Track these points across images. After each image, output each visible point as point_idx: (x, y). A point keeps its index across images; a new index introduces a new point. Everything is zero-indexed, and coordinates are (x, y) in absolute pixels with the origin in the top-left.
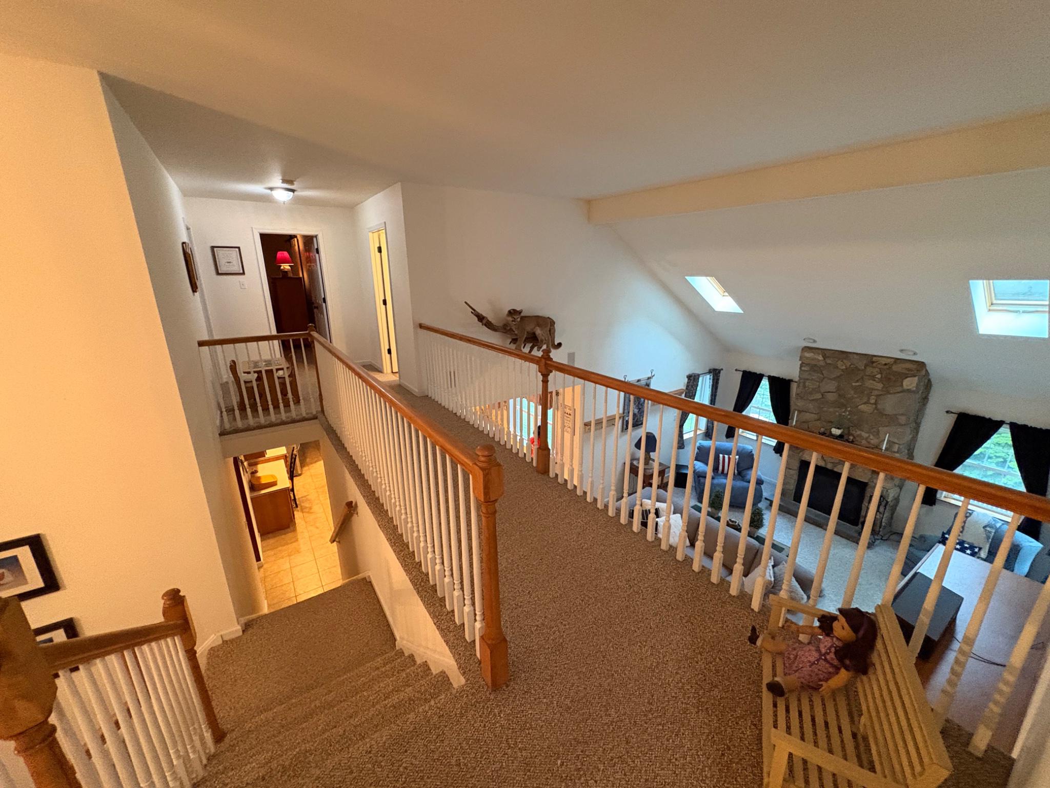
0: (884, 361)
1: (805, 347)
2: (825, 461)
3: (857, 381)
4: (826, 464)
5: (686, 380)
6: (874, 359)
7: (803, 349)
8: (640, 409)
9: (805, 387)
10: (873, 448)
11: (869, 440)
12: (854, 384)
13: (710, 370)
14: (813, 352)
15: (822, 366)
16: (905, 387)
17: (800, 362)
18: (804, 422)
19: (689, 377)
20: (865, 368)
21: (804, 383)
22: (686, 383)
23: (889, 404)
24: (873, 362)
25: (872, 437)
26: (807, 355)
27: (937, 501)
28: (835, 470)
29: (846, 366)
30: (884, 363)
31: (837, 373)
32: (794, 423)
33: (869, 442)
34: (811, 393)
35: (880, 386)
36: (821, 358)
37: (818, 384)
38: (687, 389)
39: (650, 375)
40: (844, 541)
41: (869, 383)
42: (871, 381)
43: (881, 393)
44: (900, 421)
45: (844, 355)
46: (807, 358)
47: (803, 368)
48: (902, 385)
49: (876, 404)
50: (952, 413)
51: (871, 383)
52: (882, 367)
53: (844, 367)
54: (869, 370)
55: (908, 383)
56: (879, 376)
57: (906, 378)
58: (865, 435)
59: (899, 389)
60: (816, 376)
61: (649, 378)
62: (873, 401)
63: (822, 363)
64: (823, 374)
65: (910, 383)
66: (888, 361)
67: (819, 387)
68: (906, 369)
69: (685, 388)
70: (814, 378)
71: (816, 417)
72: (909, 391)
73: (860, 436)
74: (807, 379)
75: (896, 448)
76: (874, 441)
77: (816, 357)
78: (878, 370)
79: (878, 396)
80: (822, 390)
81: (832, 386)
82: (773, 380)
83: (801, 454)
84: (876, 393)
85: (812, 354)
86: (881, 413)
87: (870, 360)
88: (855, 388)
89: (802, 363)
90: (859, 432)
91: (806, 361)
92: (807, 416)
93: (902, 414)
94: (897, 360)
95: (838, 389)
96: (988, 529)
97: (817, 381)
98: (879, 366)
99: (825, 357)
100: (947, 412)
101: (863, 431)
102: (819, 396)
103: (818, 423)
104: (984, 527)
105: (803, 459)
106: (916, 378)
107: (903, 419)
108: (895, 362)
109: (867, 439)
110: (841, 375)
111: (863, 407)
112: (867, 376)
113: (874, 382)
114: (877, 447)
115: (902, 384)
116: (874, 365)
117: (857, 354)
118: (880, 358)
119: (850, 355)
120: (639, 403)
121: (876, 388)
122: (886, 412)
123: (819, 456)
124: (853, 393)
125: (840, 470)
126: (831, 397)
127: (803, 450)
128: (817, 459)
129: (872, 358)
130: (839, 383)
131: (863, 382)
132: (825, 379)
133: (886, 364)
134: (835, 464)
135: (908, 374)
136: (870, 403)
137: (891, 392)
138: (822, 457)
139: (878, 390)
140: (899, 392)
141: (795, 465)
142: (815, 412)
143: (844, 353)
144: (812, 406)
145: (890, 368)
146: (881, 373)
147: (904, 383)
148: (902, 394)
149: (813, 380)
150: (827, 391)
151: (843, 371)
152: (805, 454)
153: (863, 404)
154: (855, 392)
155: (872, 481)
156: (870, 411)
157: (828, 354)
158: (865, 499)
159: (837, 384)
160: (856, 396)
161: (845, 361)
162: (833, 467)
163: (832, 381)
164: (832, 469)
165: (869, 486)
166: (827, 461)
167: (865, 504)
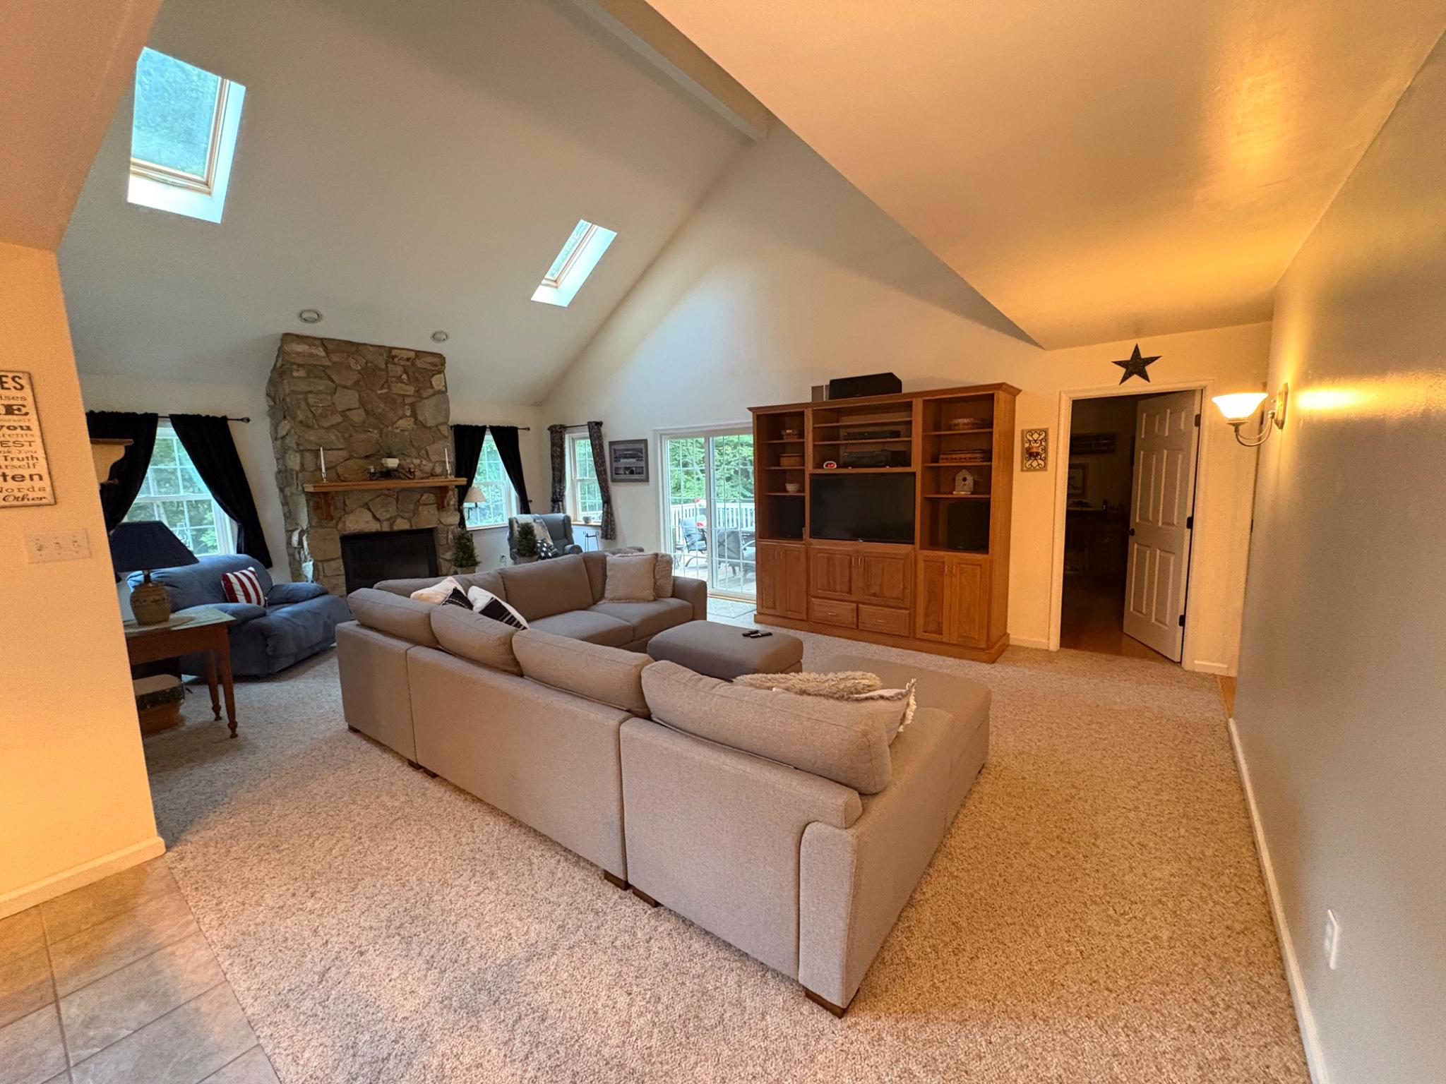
0: (406, 355)
1: (286, 335)
2: (378, 520)
3: (382, 388)
4: (381, 526)
6: (394, 352)
7: (282, 340)
9: (308, 406)
10: (427, 478)
11: (422, 467)
12: (379, 392)
14: (305, 343)
15: (327, 367)
16: (437, 388)
20: (386, 364)
21: (306, 399)
23: (427, 413)
24: (393, 357)
25: (424, 462)
26: (298, 349)
28: (396, 528)
29: (361, 365)
30: (405, 357)
31: (353, 377)
32: (324, 472)
33: (422, 471)
34: (323, 416)
35: (411, 390)
36: (321, 353)
37: (329, 398)
41: (398, 388)
42: (400, 385)
43: (415, 399)
44: (442, 432)
45: (352, 347)
46: (292, 352)
47: (294, 374)
48: (432, 387)
49: (414, 415)
51: (401, 387)
52: (406, 363)
53: (359, 367)
54: (395, 369)
55: (438, 383)
56: (405, 377)
57: (433, 376)
58: (417, 461)
59: (431, 391)
60: (322, 385)
62: (408, 413)
63: (326, 362)
66: (412, 355)
67: (333, 403)
68: (431, 364)
70: (321, 388)
71: (344, 454)
72: (441, 392)
74: (310, 392)
76: (428, 466)
77: (314, 351)
78: (401, 368)
79: (412, 404)
80: (340, 408)
81: (349, 399)
83: (340, 526)
84: (408, 400)
85: (304, 346)
86: (422, 427)
87: (390, 353)
88: (380, 397)
89: (290, 364)
90: (409, 461)
91: (299, 361)
94: (418, 354)
95: (362, 403)
97: (327, 394)
98: (402, 363)
99: (326, 349)
102: (338, 419)
103: (351, 463)
105: (347, 532)
106: (442, 375)
108: (416, 357)
109: (419, 466)
110: (359, 380)
112: (394, 377)
113: (404, 385)
114: (432, 475)
115: (432, 384)
116: (396, 360)
117: (370, 346)
118: (396, 351)
119: (362, 348)
121: (408, 393)
122: (429, 425)
123: (369, 516)
124: (382, 405)
125: (402, 525)
126: (358, 416)
127: (340, 518)
128: (367, 522)
129: (390, 352)
130: (359, 392)
131: (389, 387)
132: (339, 389)
133: (408, 359)
134: (392, 520)
135: (433, 370)
136: (407, 417)
137: (425, 396)
138: (374, 517)
139: (409, 396)
140: (433, 395)
141: (336, 549)
142: (342, 447)
143: (352, 343)
144: (333, 438)
145: (413, 364)
146: (406, 372)
147: (433, 383)
148: (436, 396)
149: (319, 392)
150: (347, 407)
151: (360, 373)
152: (347, 523)
153: (401, 418)
154: (385, 403)
155: (441, 523)
156: (410, 428)
157: (330, 347)
158: (440, 550)
159: (357, 395)
160: (387, 409)
161: (356, 356)
162: (391, 525)
163: (349, 391)
164: (391, 528)
165: (438, 531)
166: (382, 519)
167: (441, 557)
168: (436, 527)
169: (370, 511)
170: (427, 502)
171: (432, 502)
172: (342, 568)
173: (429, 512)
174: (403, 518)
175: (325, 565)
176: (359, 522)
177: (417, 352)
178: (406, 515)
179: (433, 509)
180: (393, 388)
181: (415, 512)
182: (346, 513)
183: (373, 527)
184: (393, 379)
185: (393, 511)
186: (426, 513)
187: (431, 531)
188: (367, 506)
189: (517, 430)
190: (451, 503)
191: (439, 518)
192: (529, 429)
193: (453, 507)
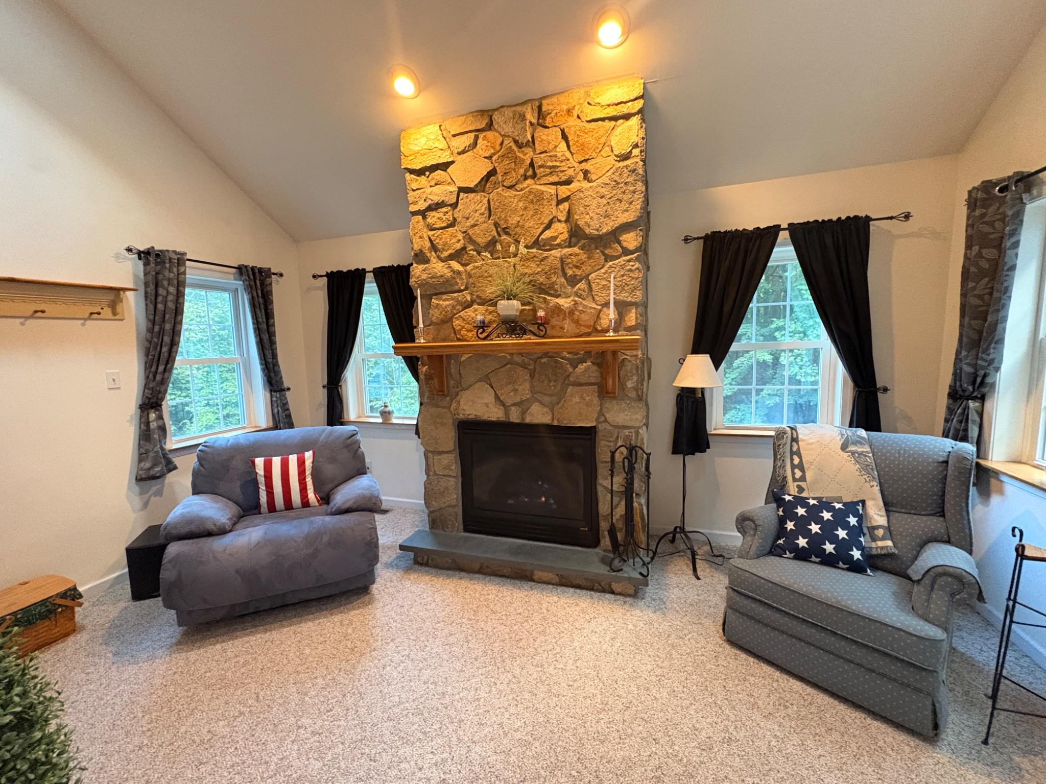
0: (564, 101)
2: (503, 403)
3: (523, 178)
4: (507, 414)
6: (545, 104)
9: (426, 230)
11: (577, 315)
12: (519, 187)
13: (238, 266)
15: (448, 163)
16: (619, 152)
18: (442, 322)
19: (143, 254)
20: (532, 133)
21: (424, 219)
23: (598, 209)
24: (544, 115)
25: (580, 306)
26: (418, 144)
27: (710, 438)
28: (528, 420)
29: (494, 148)
30: (565, 107)
31: (482, 170)
32: (422, 332)
35: (568, 169)
36: (442, 143)
37: (449, 212)
38: (143, 288)
40: (586, 597)
41: (548, 172)
42: (550, 164)
43: (575, 187)
44: (625, 244)
45: (484, 119)
46: (415, 153)
47: (414, 187)
48: (611, 153)
49: (570, 218)
50: (694, 239)
52: (565, 120)
53: (491, 152)
54: (545, 137)
55: (624, 140)
56: (562, 147)
57: (614, 129)
58: (566, 304)
59: (608, 162)
60: (440, 194)
62: (563, 216)
63: (446, 156)
64: (453, 185)
65: (626, 139)
67: (453, 220)
70: (439, 200)
72: (627, 159)
73: (558, 309)
74: (428, 209)
75: (631, 317)
77: (434, 145)
78: (558, 132)
79: (570, 199)
80: (462, 227)
81: (475, 209)
83: (454, 406)
84: (564, 191)
85: (424, 140)
89: (410, 172)
91: (417, 163)
92: (446, 302)
93: (629, 224)
95: (492, 211)
97: (446, 207)
98: (560, 120)
99: (447, 136)
100: (686, 240)
101: (559, 297)
102: (458, 243)
103: (470, 312)
104: (844, 447)
105: (461, 417)
106: (635, 122)
107: (630, 238)
108: (586, 99)
109: (572, 312)
110: (490, 174)
111: (548, 237)
114: (594, 329)
115: (611, 147)
116: (548, 119)
117: (509, 106)
118: (552, 100)
119: (496, 115)
121: (564, 177)
122: (596, 231)
123: (489, 397)
124: (520, 209)
125: (538, 415)
127: (457, 395)
128: (487, 405)
129: (540, 107)
130: (488, 194)
131: (535, 175)
132: (461, 195)
133: (569, 110)
134: (523, 405)
135: (617, 117)
136: (559, 222)
137: (594, 175)
138: (497, 397)
139: (567, 182)
140: (612, 168)
141: (448, 438)
142: (459, 287)
143: (484, 113)
144: (449, 275)
145: (579, 117)
146: (564, 137)
147: (614, 144)
148: (616, 170)
149: (437, 207)
150: (472, 223)
151: (491, 161)
152: (462, 402)
153: (548, 227)
154: (524, 204)
155: (606, 421)
156: (564, 242)
157: (454, 129)
158: (603, 471)
159: (485, 200)
160: (528, 214)
161: (490, 135)
162: (524, 413)
164: (523, 419)
165: (600, 435)
166: (509, 402)
167: (603, 482)
168: (595, 427)
169: (492, 387)
170: (583, 380)
171: (593, 380)
172: (456, 469)
173: (582, 398)
174: (541, 404)
175: (437, 457)
176: (480, 404)
177: (587, 88)
178: (547, 399)
179: (591, 395)
180: (540, 174)
181: (561, 396)
182: (461, 388)
183: (495, 414)
184: (541, 156)
185: (523, 391)
186: (577, 399)
187: (590, 432)
188: (486, 379)
189: (871, 223)
190: (630, 384)
191: (601, 413)
192: (907, 216)
193: (633, 395)
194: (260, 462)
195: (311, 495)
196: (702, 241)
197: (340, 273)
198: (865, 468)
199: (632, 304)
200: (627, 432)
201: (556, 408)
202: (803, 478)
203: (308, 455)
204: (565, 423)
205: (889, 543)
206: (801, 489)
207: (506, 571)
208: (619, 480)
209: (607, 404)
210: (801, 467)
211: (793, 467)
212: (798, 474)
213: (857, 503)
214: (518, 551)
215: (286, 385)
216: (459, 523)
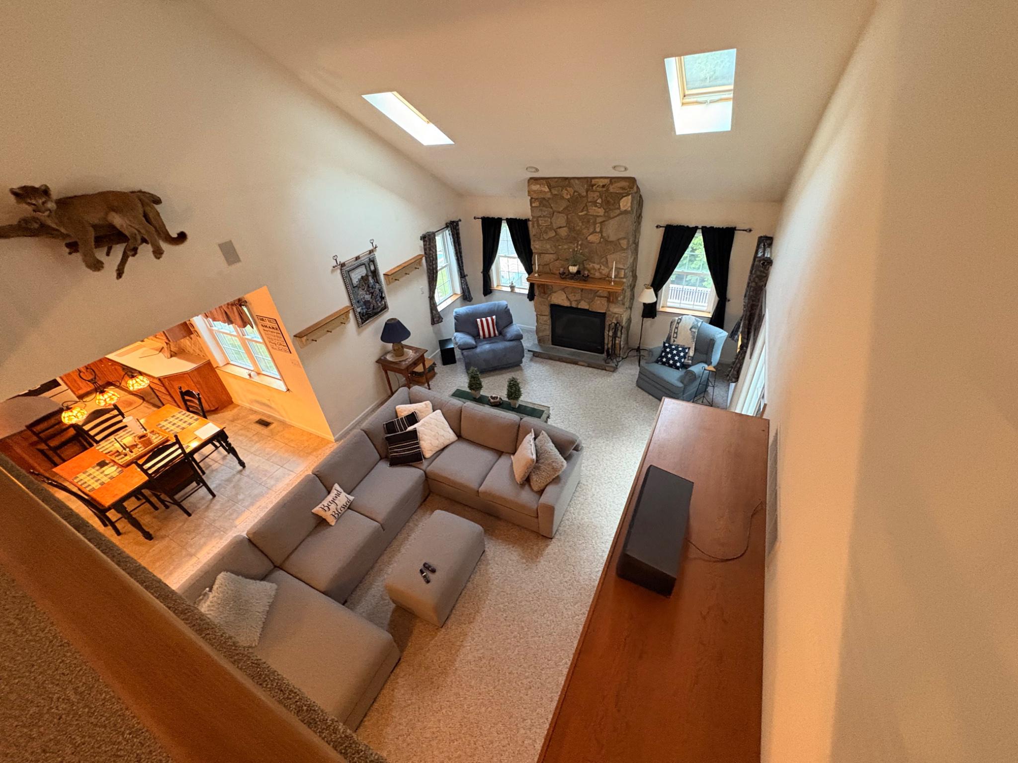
1: (531, 178)
2: (569, 300)
3: (582, 212)
4: (571, 304)
5: (422, 242)
6: (593, 181)
7: (529, 181)
8: (372, 293)
9: (538, 225)
10: (604, 279)
11: (601, 270)
12: (580, 214)
13: (446, 224)
14: (538, 184)
15: (549, 198)
16: (623, 208)
17: (530, 198)
18: (545, 265)
19: (423, 238)
20: (587, 192)
21: (538, 221)
22: (422, 246)
23: (612, 230)
24: (592, 186)
25: (602, 268)
26: (536, 187)
27: (657, 313)
28: (579, 307)
29: (570, 195)
30: (601, 184)
31: (564, 204)
32: (537, 269)
33: (601, 273)
34: (545, 232)
35: (601, 211)
36: (547, 189)
37: (549, 220)
38: (425, 253)
39: (371, 248)
40: (595, 371)
41: (593, 210)
42: (594, 208)
43: (604, 219)
44: (622, 245)
45: (566, 181)
46: (534, 191)
47: (533, 205)
48: (619, 208)
49: (601, 232)
50: (661, 227)
52: (601, 189)
53: (569, 197)
54: (593, 195)
55: (625, 204)
56: (599, 201)
57: (622, 198)
58: (597, 266)
59: (618, 212)
60: (546, 211)
61: (371, 252)
62: (598, 230)
63: (549, 195)
64: (551, 208)
65: (626, 203)
66: (607, 181)
67: (551, 223)
68: (621, 188)
69: (423, 253)
70: (545, 214)
71: (552, 257)
72: (626, 212)
73: (593, 269)
74: (540, 217)
75: (622, 274)
76: (605, 271)
77: (543, 189)
78: (598, 194)
79: (601, 223)
80: (555, 226)
81: (560, 220)
82: (512, 223)
83: (549, 299)
84: (599, 220)
85: (539, 186)
86: (607, 242)
87: (589, 182)
88: (581, 218)
89: (532, 198)
90: (591, 265)
91: (535, 196)
92: (548, 258)
93: (624, 238)
95: (568, 221)
96: (693, 330)
97: (548, 217)
98: (600, 189)
99: (550, 187)
100: (657, 227)
101: (594, 263)
102: (552, 234)
103: (557, 263)
104: (691, 329)
105: (552, 303)
106: (630, 197)
107: (624, 243)
108: (611, 183)
109: (599, 269)
110: (567, 207)
111: (591, 238)
112: (590, 202)
113: (596, 208)
114: (608, 277)
115: (619, 205)
116: (594, 188)
117: (578, 178)
118: (596, 180)
119: (572, 181)
120: (368, 287)
121: (599, 214)
122: (611, 239)
123: (564, 297)
124: (580, 224)
125: (584, 305)
126: (564, 232)
127: (550, 294)
128: (563, 300)
129: (591, 181)
130: (567, 215)
131: (587, 210)
132: (555, 213)
133: (603, 186)
134: (578, 302)
135: (623, 193)
136: (596, 232)
137: (612, 216)
138: (567, 297)
139: (600, 216)
140: (618, 215)
141: (547, 311)
142: (552, 252)
143: (566, 179)
144: (548, 246)
145: (608, 190)
146: (601, 197)
147: (621, 204)
148: (621, 216)
149: (544, 217)
150: (559, 226)
151: (569, 201)
152: (553, 297)
153: (591, 234)
154: (582, 222)
155: (609, 311)
156: (598, 241)
157: (553, 184)
158: (606, 328)
159: (566, 217)
160: (584, 227)
161: (568, 189)
162: (578, 304)
163: (561, 215)
164: (577, 306)
165: (607, 316)
166: (572, 300)
167: (606, 332)
169: (565, 293)
170: (602, 295)
171: (606, 295)
172: (549, 322)
173: (601, 302)
174: (585, 301)
175: (541, 317)
176: (560, 299)
177: (611, 179)
178: (587, 300)
179: (604, 301)
180: (590, 211)
181: (593, 300)
182: (553, 292)
183: (566, 304)
184: (590, 204)
185: (578, 297)
186: (599, 302)
187: (604, 314)
188: (563, 290)
189: (736, 232)
190: (619, 299)
191: (608, 307)
192: (750, 231)
193: (621, 302)
194: (478, 320)
195: (496, 332)
196: (664, 229)
197: (488, 218)
198: (693, 337)
199: (622, 269)
200: (617, 315)
201: (591, 304)
202: (676, 338)
203: (494, 317)
204: (594, 310)
205: (690, 362)
206: (674, 341)
207: (568, 361)
208: (611, 334)
209: (610, 304)
210: (677, 333)
211: (675, 333)
212: (675, 335)
213: (686, 348)
214: (573, 354)
215: (466, 274)
216: (550, 342)
